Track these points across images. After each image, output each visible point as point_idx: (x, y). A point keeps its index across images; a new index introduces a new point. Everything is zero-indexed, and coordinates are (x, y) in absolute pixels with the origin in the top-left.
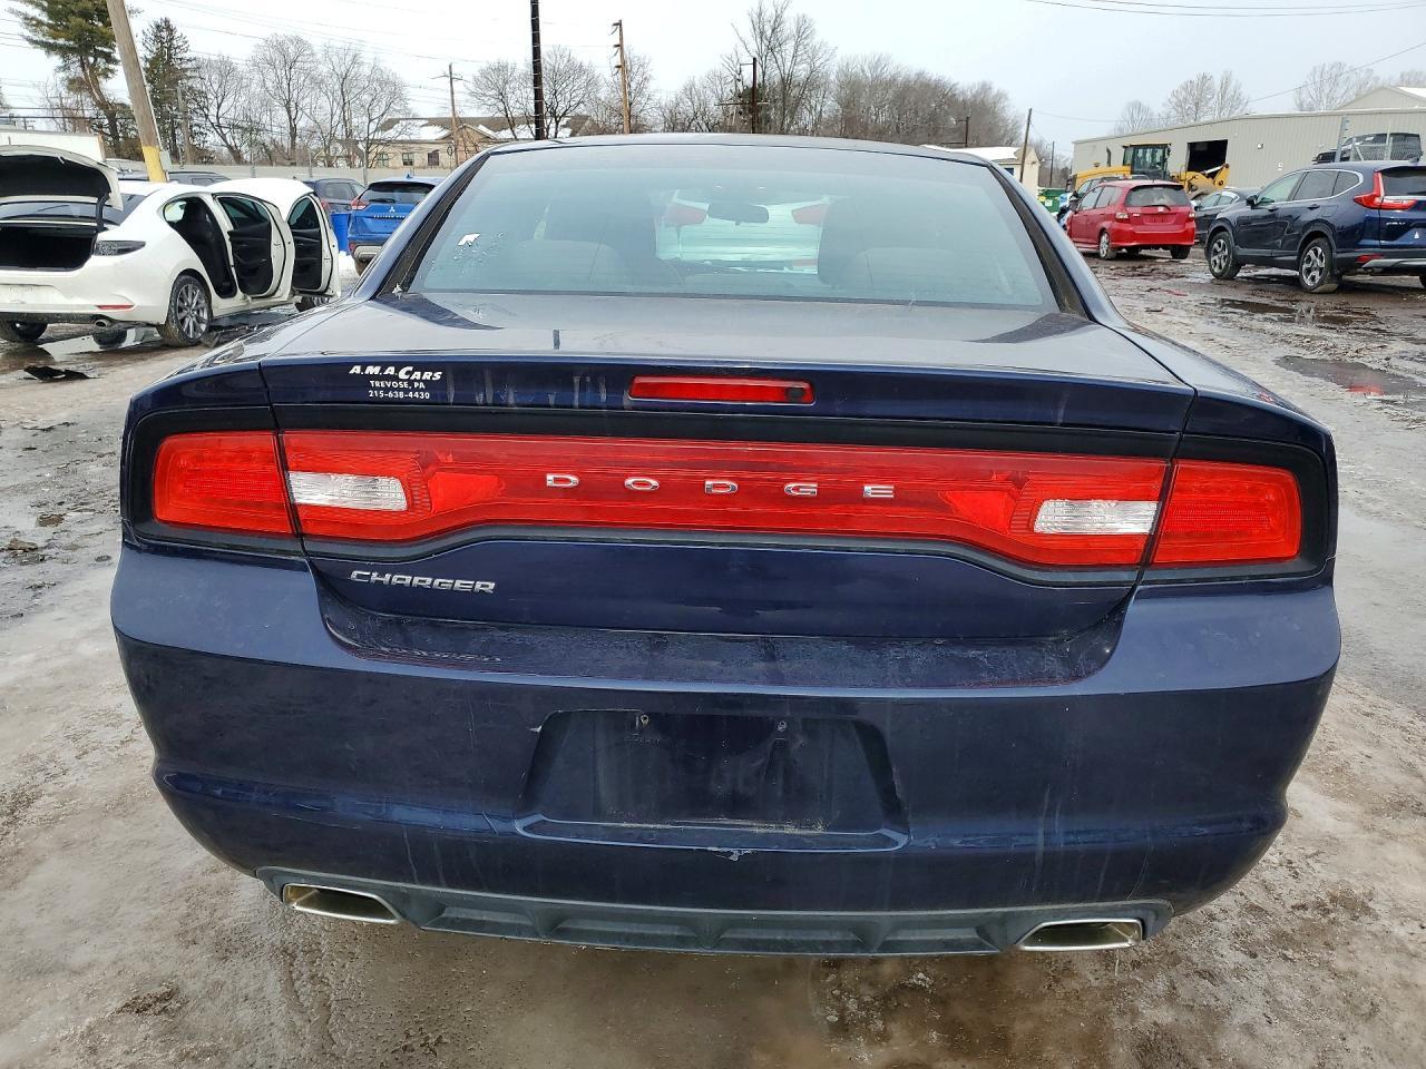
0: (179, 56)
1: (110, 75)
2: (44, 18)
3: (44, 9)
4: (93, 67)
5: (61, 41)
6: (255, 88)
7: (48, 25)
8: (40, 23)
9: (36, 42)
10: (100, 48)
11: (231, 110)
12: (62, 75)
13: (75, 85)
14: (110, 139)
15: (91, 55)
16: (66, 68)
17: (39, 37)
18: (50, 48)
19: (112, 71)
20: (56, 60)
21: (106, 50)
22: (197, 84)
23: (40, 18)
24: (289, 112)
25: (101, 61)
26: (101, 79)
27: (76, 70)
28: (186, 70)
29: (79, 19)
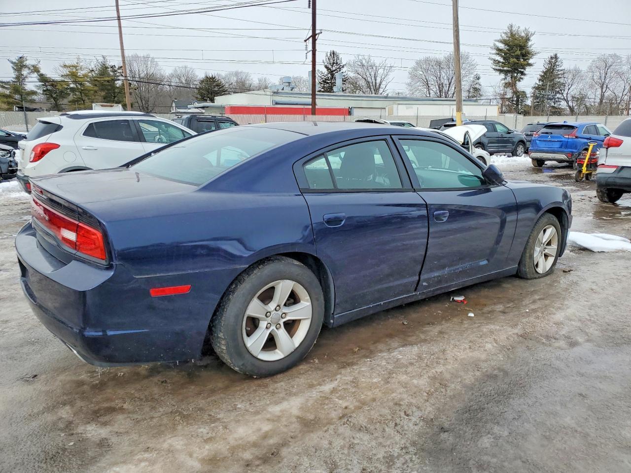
0: (557, 69)
1: (521, 80)
2: (502, 60)
3: (502, 56)
4: (516, 78)
5: (505, 68)
6: (588, 80)
7: (503, 63)
8: (499, 62)
9: (496, 70)
10: (520, 70)
11: (574, 91)
12: (503, 81)
13: (507, 85)
14: (515, 106)
15: (516, 73)
16: (505, 79)
17: (498, 68)
18: (501, 71)
19: (522, 79)
20: (502, 76)
21: (522, 70)
22: (562, 80)
23: (500, 60)
24: (602, 89)
25: (519, 75)
26: (517, 82)
27: (509, 79)
28: (559, 74)
29: (514, 59)
